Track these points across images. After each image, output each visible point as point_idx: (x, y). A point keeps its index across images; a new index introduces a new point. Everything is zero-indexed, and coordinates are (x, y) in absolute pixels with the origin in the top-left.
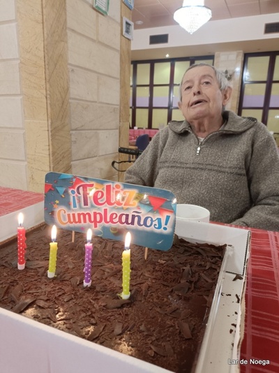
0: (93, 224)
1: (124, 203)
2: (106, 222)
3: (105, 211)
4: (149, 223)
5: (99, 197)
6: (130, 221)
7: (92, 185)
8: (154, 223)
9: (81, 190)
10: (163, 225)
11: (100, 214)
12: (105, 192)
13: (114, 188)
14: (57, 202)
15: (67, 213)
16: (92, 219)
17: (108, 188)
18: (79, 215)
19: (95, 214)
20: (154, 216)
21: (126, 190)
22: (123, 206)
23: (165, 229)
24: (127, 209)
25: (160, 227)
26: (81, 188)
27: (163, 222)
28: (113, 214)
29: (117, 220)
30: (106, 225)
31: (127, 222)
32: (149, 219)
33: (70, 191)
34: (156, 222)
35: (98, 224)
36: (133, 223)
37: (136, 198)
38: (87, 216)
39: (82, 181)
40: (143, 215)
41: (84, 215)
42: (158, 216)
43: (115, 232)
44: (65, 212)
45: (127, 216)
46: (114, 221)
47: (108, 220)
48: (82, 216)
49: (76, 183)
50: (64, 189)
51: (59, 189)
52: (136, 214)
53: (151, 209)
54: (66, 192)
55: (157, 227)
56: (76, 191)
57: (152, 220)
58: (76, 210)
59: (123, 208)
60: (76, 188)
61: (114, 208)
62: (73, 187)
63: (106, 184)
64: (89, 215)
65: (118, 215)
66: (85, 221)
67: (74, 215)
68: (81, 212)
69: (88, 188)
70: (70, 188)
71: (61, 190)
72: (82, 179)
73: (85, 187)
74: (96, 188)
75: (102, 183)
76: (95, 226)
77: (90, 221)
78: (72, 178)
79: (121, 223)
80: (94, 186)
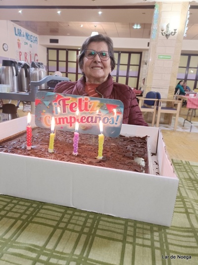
0: (69, 124)
1: (90, 109)
4: (106, 121)
5: (73, 106)
6: (94, 121)
7: (69, 99)
8: (109, 121)
9: (61, 102)
10: (115, 122)
11: (74, 118)
12: (78, 103)
13: (84, 101)
14: (44, 111)
16: (69, 121)
17: (80, 100)
18: (60, 119)
19: (71, 117)
20: (109, 116)
21: (92, 101)
22: (89, 111)
23: (116, 124)
24: (92, 113)
25: (113, 123)
26: (62, 101)
27: (115, 120)
28: (83, 117)
29: (86, 120)
31: (92, 121)
33: (53, 103)
34: (111, 120)
36: (96, 122)
37: (99, 106)
38: (65, 120)
39: (62, 97)
40: (102, 116)
41: (63, 119)
42: (112, 116)
43: (84, 128)
44: (50, 118)
45: (92, 118)
46: (84, 121)
47: (80, 121)
48: (61, 120)
49: (58, 98)
50: (49, 102)
51: (45, 102)
52: (98, 116)
53: (107, 112)
54: (50, 104)
55: (111, 123)
56: (57, 103)
57: (108, 119)
58: (57, 116)
59: (89, 113)
60: (58, 101)
61: (84, 113)
62: (56, 101)
63: (78, 98)
64: (66, 118)
65: (86, 118)
66: (64, 123)
67: (56, 119)
68: (61, 117)
69: (66, 101)
70: (54, 101)
71: (47, 103)
72: (62, 95)
73: (64, 101)
74: (72, 101)
75: (76, 98)
76: (71, 125)
77: (67, 122)
78: (55, 95)
79: (88, 122)
80: (71, 99)
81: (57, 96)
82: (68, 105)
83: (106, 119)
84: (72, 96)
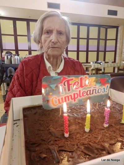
0: (73, 100)
2: (80, 97)
3: (80, 91)
4: (100, 91)
5: (76, 85)
7: (72, 80)
8: (102, 91)
9: (66, 83)
10: (106, 90)
11: (77, 94)
12: (79, 82)
13: (84, 79)
14: (51, 94)
15: (58, 98)
16: (73, 98)
17: (81, 79)
18: (65, 98)
19: (74, 94)
20: (102, 88)
21: (90, 78)
22: (88, 86)
23: (106, 92)
24: (90, 87)
26: (66, 82)
27: (106, 89)
28: (84, 92)
29: (86, 94)
30: (80, 98)
31: (90, 94)
32: (100, 89)
33: (59, 85)
34: (103, 90)
35: (76, 99)
36: (93, 94)
37: (95, 81)
38: (70, 97)
39: (67, 78)
40: (97, 88)
41: (68, 97)
42: (104, 87)
44: (56, 98)
45: (90, 91)
46: (84, 95)
47: (81, 95)
48: (67, 98)
49: (63, 80)
50: (55, 85)
51: (52, 86)
52: (94, 89)
53: (100, 84)
54: (57, 87)
55: (103, 92)
56: (63, 84)
57: (101, 90)
58: (63, 96)
59: (88, 87)
60: (63, 82)
61: (84, 88)
62: (61, 83)
63: (80, 78)
64: (71, 96)
65: (86, 92)
66: (69, 100)
67: (62, 99)
68: (66, 96)
69: (70, 81)
70: (59, 83)
71: (53, 86)
72: (67, 77)
73: (68, 81)
74: (75, 80)
75: (78, 77)
76: (75, 101)
77: (72, 99)
78: (61, 78)
79: (88, 95)
80: (74, 80)
81: (62, 78)
82: (72, 84)
83: (100, 90)
84: (75, 77)
